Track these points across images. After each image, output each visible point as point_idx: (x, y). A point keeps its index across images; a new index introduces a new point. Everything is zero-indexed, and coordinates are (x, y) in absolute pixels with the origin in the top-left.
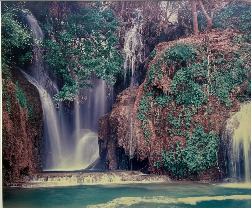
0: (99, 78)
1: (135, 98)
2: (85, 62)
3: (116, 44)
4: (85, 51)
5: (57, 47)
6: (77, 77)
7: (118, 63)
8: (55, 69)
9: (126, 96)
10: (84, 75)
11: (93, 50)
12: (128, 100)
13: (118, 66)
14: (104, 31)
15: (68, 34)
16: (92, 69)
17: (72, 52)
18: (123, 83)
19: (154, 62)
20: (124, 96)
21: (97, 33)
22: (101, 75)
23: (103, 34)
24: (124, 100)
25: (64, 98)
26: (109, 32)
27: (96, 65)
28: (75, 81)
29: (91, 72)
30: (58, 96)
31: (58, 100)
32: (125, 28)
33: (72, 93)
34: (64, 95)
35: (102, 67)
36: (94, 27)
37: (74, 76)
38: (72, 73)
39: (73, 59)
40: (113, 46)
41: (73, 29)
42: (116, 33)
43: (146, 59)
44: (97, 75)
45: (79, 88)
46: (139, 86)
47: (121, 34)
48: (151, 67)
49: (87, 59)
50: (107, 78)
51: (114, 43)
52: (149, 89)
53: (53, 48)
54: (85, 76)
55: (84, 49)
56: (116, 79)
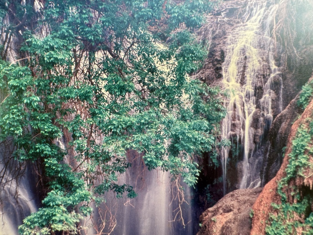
0: (151, 166)
1: (251, 219)
2: (110, 123)
3: (201, 68)
4: (109, 89)
5: (26, 80)
6: (86, 165)
7: (206, 123)
8: (21, 146)
9: (227, 214)
10: (108, 159)
11: (131, 87)
12: (232, 225)
13: (206, 131)
14: (165, 27)
15: (57, 40)
16: (129, 141)
17: (71, 92)
18: (220, 179)
19: (309, 118)
20: (221, 214)
21: (142, 36)
22: (157, 158)
23: (163, 38)
24: (221, 226)
25: (52, 226)
26: (179, 30)
27: (141, 130)
28: (80, 176)
29: (127, 149)
30: (33, 223)
31: (33, 232)
32: (226, 19)
33: (74, 213)
34: (50, 217)
35: (158, 136)
36: (133, 15)
37: (79, 163)
38: (71, 154)
39: (73, 115)
40: (190, 74)
41: (70, 24)
42: (199, 34)
43: (286, 110)
44: (146, 159)
45: (94, 198)
46: (262, 185)
47: (214, 38)
48: (300, 131)
49: (115, 113)
50: (173, 167)
51: (195, 65)
52: (292, 194)
53: (11, 82)
54: (110, 163)
55: (104, 83)
56: (198, 168)
